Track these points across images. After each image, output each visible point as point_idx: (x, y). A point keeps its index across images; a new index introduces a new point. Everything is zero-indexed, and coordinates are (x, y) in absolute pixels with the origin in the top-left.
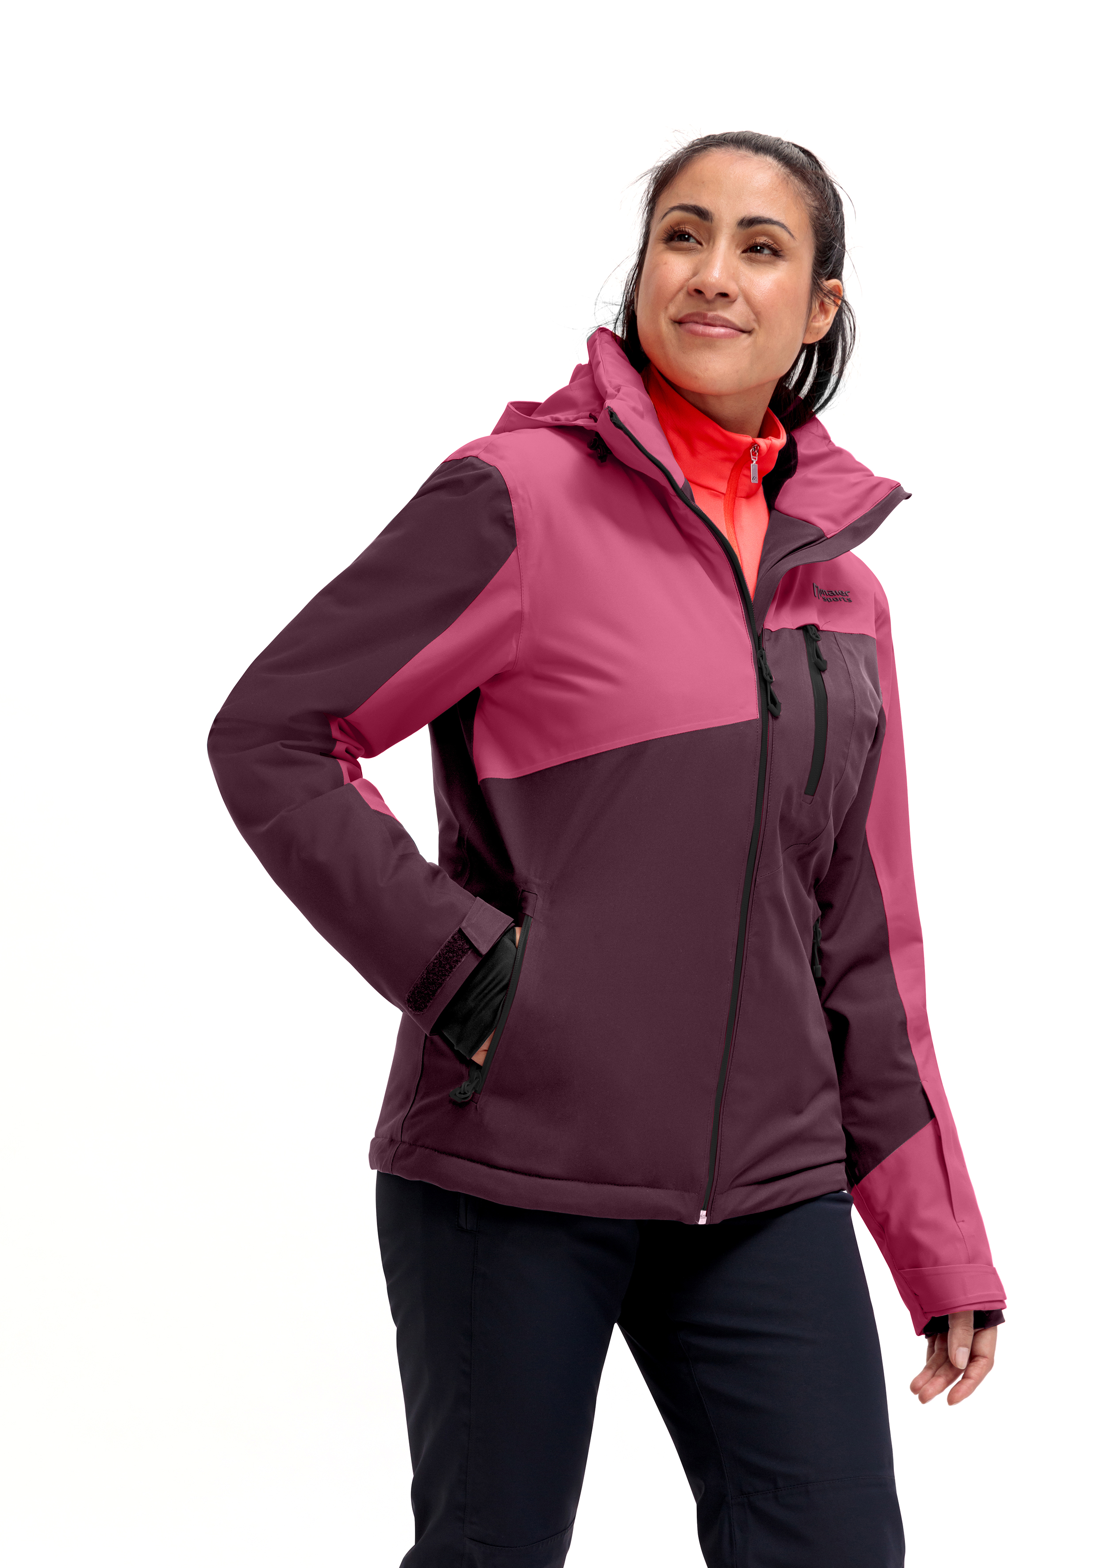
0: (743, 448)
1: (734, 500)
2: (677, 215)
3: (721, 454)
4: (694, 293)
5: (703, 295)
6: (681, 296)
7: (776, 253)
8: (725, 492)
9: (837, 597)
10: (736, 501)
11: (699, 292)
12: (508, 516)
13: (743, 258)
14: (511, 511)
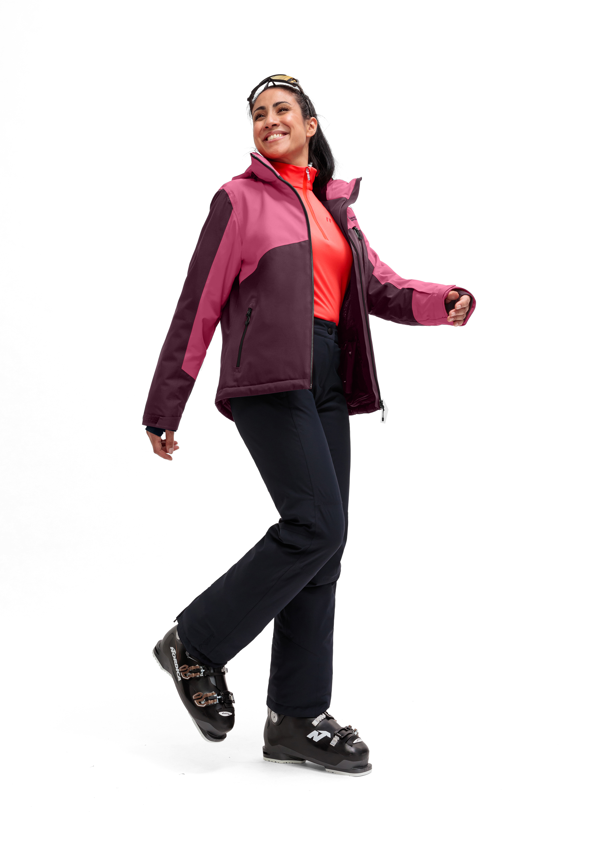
0: (304, 170)
1: (306, 190)
2: (256, 112)
3: (298, 175)
4: (266, 129)
5: (268, 128)
6: (262, 132)
7: (286, 110)
8: (302, 188)
9: (353, 219)
10: (307, 191)
11: (267, 127)
12: (230, 202)
13: (278, 115)
14: (230, 201)
